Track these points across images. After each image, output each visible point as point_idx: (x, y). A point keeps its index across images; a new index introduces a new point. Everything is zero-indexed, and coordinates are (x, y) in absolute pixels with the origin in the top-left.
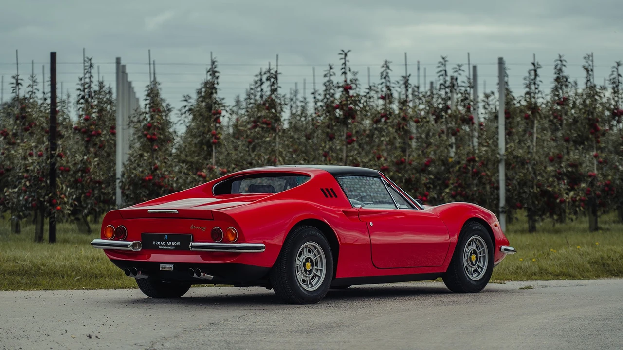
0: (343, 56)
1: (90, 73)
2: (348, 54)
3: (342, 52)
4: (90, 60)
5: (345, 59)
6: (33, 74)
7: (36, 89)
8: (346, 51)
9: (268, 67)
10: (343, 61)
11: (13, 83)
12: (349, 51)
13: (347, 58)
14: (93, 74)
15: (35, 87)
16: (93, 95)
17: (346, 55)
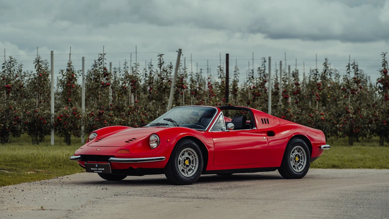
0: (383, 56)
1: (264, 65)
2: (386, 55)
3: (383, 54)
4: (265, 58)
5: (384, 57)
6: (236, 65)
7: (238, 73)
8: (385, 53)
9: (353, 62)
10: (383, 58)
11: (218, 70)
12: (386, 53)
13: (385, 57)
14: (266, 66)
15: (237, 72)
16: (266, 76)
17: (385, 55)
